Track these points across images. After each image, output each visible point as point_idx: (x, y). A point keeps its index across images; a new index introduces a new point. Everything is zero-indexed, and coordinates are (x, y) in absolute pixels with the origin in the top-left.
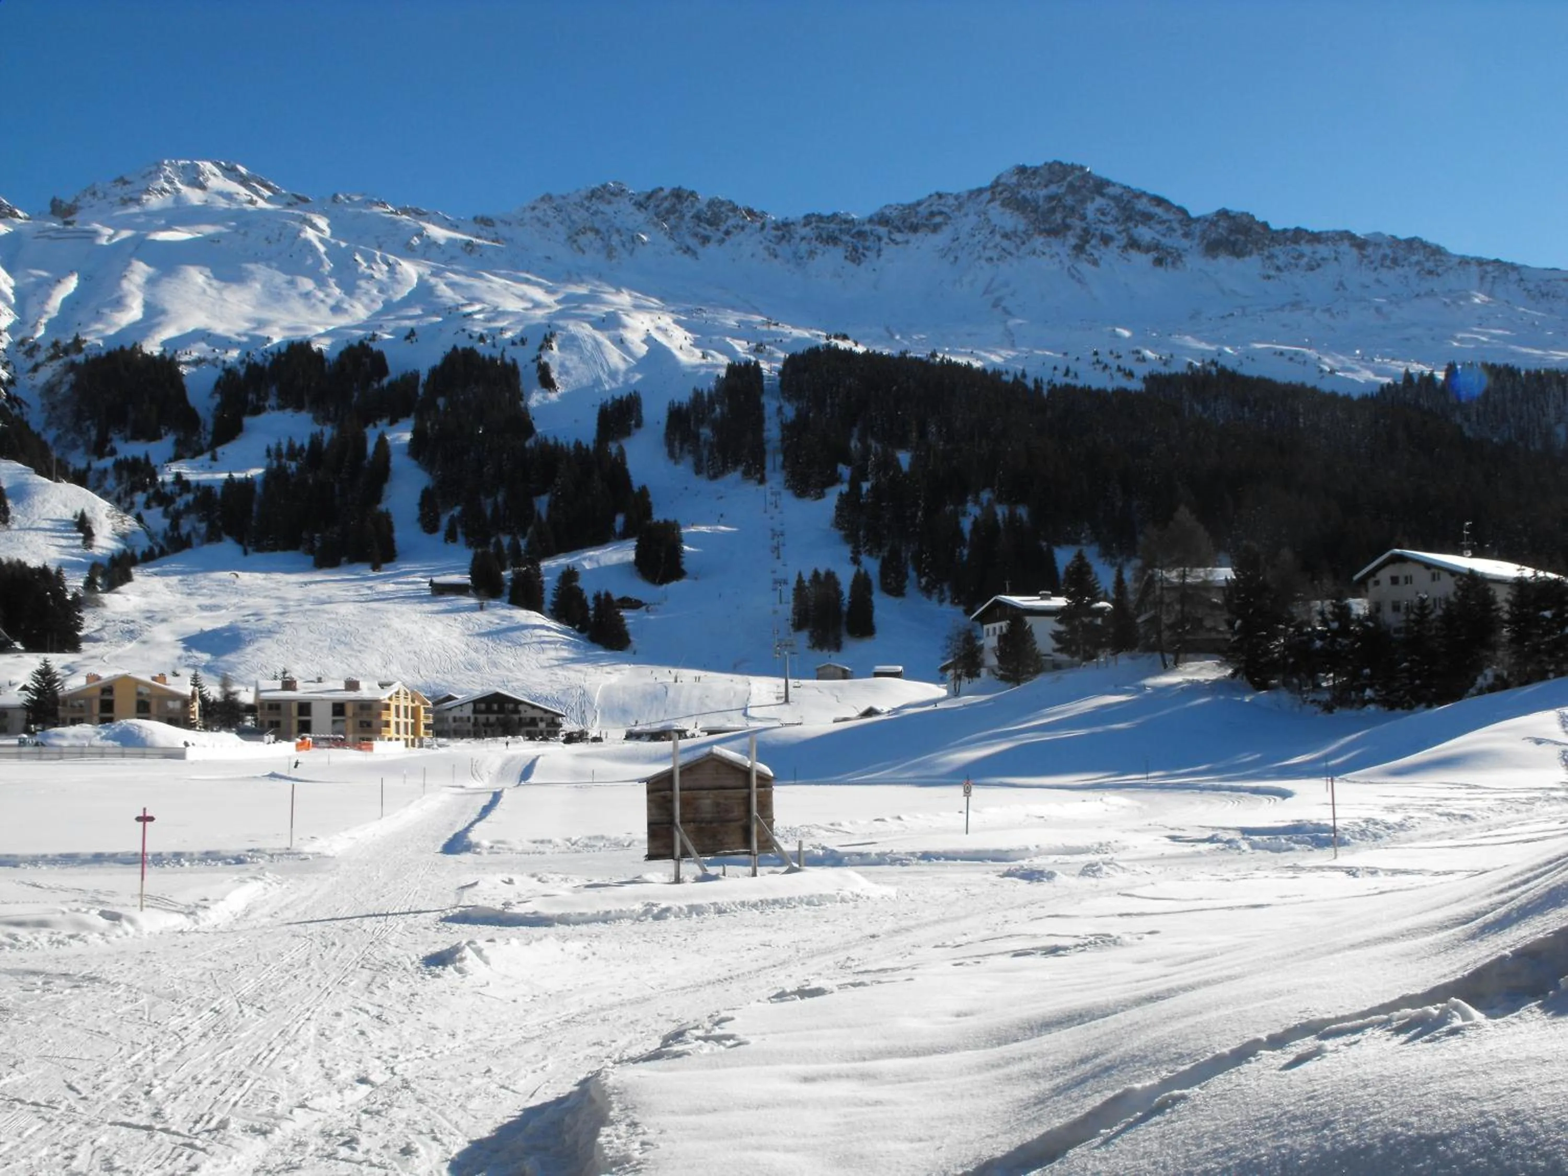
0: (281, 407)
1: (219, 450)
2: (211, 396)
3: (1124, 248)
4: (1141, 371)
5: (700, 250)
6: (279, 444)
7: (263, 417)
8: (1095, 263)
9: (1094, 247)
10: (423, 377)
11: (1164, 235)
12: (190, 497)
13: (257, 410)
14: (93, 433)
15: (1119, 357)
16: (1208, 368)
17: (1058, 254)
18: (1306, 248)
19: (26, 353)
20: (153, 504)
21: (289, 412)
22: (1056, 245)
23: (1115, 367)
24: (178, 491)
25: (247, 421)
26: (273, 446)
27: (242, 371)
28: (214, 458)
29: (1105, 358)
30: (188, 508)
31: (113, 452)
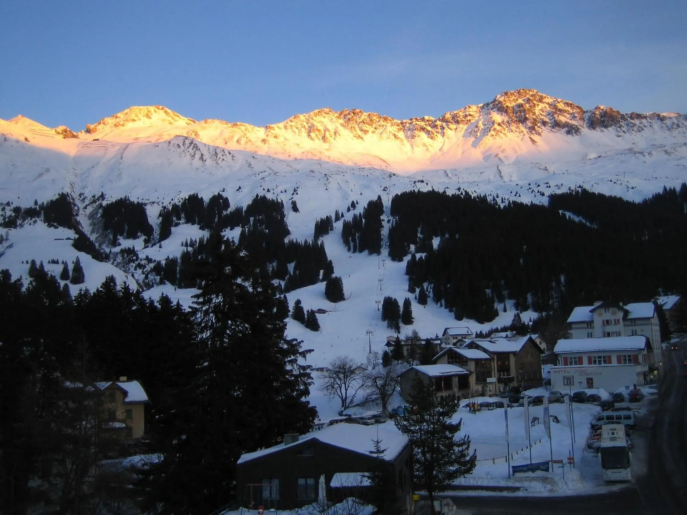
0: (187, 222)
1: (162, 243)
2: (158, 218)
3: (553, 127)
4: (548, 192)
5: (364, 136)
6: (187, 240)
7: (180, 227)
8: (539, 134)
9: (539, 127)
10: (245, 209)
11: (571, 120)
12: (152, 265)
13: (177, 225)
14: (111, 237)
15: (539, 186)
16: (577, 189)
17: (522, 131)
18: (637, 122)
19: (82, 200)
20: (138, 268)
21: (190, 224)
22: (522, 127)
23: (537, 191)
24: (147, 263)
25: (173, 229)
26: (184, 241)
27: (170, 208)
28: (160, 247)
29: (533, 187)
30: (152, 270)
31: (120, 244)
